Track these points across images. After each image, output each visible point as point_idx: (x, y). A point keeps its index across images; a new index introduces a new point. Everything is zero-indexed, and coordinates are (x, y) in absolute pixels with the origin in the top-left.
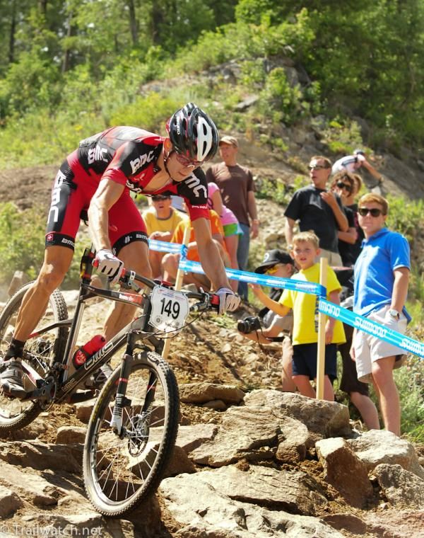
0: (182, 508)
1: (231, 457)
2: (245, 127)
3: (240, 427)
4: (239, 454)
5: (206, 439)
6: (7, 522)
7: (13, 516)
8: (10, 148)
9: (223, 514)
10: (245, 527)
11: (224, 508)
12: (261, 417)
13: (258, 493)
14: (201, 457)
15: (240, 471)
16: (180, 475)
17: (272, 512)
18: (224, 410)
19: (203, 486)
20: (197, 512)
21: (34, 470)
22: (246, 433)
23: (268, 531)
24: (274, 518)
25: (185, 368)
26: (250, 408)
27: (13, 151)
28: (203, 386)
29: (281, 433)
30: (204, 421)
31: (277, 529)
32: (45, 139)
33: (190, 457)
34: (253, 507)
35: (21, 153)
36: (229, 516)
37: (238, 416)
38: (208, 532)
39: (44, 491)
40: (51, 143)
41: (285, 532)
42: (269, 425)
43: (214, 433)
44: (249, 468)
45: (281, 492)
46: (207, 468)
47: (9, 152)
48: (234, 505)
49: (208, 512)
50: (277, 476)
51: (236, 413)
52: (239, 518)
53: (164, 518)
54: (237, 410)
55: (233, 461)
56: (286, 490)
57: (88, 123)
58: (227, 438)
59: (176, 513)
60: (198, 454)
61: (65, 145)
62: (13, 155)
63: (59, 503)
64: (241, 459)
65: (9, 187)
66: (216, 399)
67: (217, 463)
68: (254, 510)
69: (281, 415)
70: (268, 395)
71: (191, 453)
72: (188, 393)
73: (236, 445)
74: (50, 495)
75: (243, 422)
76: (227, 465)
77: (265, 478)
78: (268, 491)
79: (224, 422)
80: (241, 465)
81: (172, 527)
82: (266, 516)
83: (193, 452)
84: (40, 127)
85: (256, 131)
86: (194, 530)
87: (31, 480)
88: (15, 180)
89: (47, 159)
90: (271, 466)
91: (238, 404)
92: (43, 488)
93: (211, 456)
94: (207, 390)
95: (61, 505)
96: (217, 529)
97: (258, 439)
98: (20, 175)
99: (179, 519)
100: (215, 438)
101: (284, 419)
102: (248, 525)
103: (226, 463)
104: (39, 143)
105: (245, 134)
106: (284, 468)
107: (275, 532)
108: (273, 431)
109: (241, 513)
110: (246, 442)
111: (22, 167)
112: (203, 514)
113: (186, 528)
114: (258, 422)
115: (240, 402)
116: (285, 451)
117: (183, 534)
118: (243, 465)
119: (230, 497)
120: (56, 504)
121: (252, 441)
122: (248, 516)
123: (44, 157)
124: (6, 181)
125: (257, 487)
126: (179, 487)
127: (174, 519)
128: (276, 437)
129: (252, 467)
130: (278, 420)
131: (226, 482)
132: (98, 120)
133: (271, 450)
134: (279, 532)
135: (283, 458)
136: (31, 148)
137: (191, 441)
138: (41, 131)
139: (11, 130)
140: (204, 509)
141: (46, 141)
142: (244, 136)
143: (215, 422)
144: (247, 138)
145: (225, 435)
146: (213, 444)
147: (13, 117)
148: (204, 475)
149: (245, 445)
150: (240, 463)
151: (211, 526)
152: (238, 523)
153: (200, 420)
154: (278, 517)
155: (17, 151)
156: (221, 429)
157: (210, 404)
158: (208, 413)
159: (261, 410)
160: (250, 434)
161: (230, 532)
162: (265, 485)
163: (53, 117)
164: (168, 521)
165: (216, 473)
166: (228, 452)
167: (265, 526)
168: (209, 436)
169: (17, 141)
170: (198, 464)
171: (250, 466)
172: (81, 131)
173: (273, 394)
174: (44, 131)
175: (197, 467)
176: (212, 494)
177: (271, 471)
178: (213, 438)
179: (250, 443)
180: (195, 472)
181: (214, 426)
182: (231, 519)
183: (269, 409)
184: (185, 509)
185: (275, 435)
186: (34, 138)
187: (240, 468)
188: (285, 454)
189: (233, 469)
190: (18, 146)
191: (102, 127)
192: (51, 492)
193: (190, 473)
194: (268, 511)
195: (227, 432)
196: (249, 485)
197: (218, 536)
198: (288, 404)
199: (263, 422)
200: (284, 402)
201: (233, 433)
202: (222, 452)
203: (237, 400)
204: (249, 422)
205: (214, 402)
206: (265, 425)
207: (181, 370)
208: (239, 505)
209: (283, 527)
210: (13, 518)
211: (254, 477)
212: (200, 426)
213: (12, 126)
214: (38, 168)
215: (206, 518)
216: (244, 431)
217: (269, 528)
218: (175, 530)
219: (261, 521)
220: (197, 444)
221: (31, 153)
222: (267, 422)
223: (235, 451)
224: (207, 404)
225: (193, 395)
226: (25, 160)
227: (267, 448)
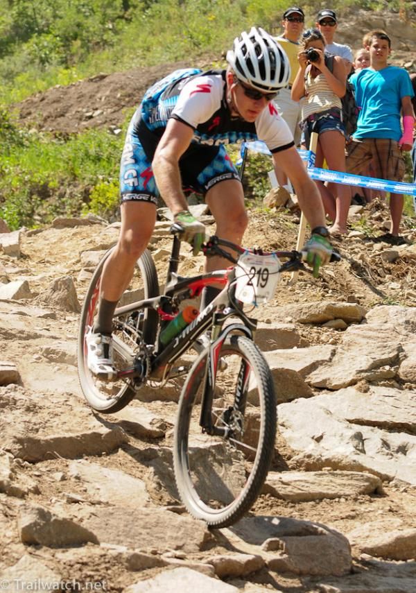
0: (296, 435)
1: (349, 379)
2: (398, 6)
3: (361, 346)
4: (358, 375)
5: (323, 361)
6: (112, 458)
7: (117, 451)
8: (136, 45)
9: (339, 438)
10: (363, 451)
11: (340, 432)
12: (383, 335)
13: (378, 415)
14: (318, 380)
15: (359, 393)
16: (296, 400)
17: (392, 434)
18: (344, 329)
19: (319, 410)
20: (313, 438)
21: (141, 403)
22: (366, 353)
23: (387, 454)
24: (394, 440)
25: (318, 284)
26: (371, 326)
27: (140, 47)
28: (321, 305)
29: (403, 351)
30: (323, 342)
31: (397, 452)
32: (174, 32)
33: (307, 381)
34: (372, 430)
35: (148, 50)
36: (346, 441)
37: (359, 335)
38: (323, 459)
39: (151, 423)
40: (182, 36)
41: (405, 454)
42: (389, 344)
43: (332, 354)
44: (369, 389)
45: (402, 413)
46: (325, 391)
47: (134, 49)
48: (351, 428)
49: (324, 437)
50: (398, 396)
51: (356, 332)
52: (356, 442)
53: (279, 445)
54: (359, 328)
55: (353, 383)
56: (409, 411)
57: (223, 11)
58: (345, 359)
59: (291, 440)
60: (315, 378)
61: (198, 37)
62: (140, 52)
63: (167, 436)
64: (360, 380)
65: (135, 90)
66: (336, 319)
67: (335, 385)
68: (373, 433)
69: (404, 332)
70: (391, 311)
71: (308, 376)
72: (306, 313)
73: (355, 366)
74: (158, 428)
75: (365, 341)
76: (346, 387)
77: (386, 399)
78: (389, 413)
79: (344, 343)
80: (360, 387)
81: (286, 455)
82: (385, 438)
83: (310, 375)
84: (168, 18)
85: (411, 10)
86: (309, 456)
87: (138, 413)
88: (141, 80)
89: (178, 54)
90: (392, 386)
91: (359, 322)
92: (150, 421)
93: (329, 379)
94: (326, 309)
95: (169, 437)
96: (333, 454)
97: (378, 359)
98: (147, 75)
99: (294, 446)
100: (333, 360)
101: (407, 335)
102: (366, 449)
103: (346, 386)
104: (168, 37)
105: (399, 14)
106: (406, 388)
107: (395, 455)
108: (394, 350)
109: (359, 437)
110: (366, 362)
111: (150, 65)
112: (319, 439)
113: (301, 455)
114: (380, 340)
115: (361, 320)
116: (409, 369)
117: (297, 461)
118: (363, 386)
119: (348, 420)
120: (164, 436)
121: (372, 361)
122: (365, 439)
123: (174, 53)
124: (132, 83)
125: (377, 408)
126: (294, 413)
127: (289, 447)
128: (398, 355)
129: (372, 388)
130: (401, 337)
131: (345, 404)
132: (234, 7)
133: (392, 370)
134: (400, 455)
135: (407, 377)
136: (160, 43)
137: (308, 364)
138: (171, 23)
139: (137, 23)
140: (320, 435)
141: (176, 34)
142: (397, 17)
143: (334, 343)
144: (402, 19)
145: (343, 356)
146: (330, 366)
147: (138, 8)
148: (321, 398)
149: (365, 366)
150: (359, 384)
151: (328, 452)
152: (356, 447)
153: (319, 341)
154: (397, 439)
155: (143, 47)
156: (339, 350)
157: (330, 323)
158: (328, 333)
159: (383, 328)
160: (370, 353)
161: (347, 457)
162: (386, 406)
163: (183, 6)
164: (282, 449)
165: (334, 396)
166: (346, 373)
167: (384, 449)
168: (327, 358)
169: (142, 36)
170: (316, 387)
171: (370, 387)
172: (215, 20)
173: (395, 310)
174: (174, 22)
175: (315, 391)
176: (329, 418)
177: (393, 391)
178: (330, 360)
179: (370, 363)
180: (313, 395)
181: (333, 347)
182: (348, 443)
183: (392, 326)
184: (300, 435)
185: (396, 353)
186: (163, 30)
187: (360, 389)
188: (408, 373)
189: (352, 390)
190: (145, 42)
191: (238, 14)
192: (158, 425)
193: (306, 398)
194: (388, 434)
195: (346, 352)
196: (368, 407)
197: (334, 462)
198: (412, 320)
199: (385, 339)
200: (408, 318)
201: (352, 354)
202: (339, 374)
203: (359, 318)
204: (370, 341)
205: (334, 321)
206: (385, 344)
207: (314, 286)
208: (357, 428)
209: (403, 449)
210: (118, 453)
211: (374, 398)
212: (317, 347)
213: (137, 19)
214: (166, 66)
215: (322, 443)
216: (364, 350)
217: (388, 451)
218: (289, 458)
219: (380, 444)
220: (314, 366)
221: (159, 49)
222: (389, 339)
223: (354, 372)
224: (326, 324)
225: (312, 315)
226: (153, 57)
227: (387, 368)
